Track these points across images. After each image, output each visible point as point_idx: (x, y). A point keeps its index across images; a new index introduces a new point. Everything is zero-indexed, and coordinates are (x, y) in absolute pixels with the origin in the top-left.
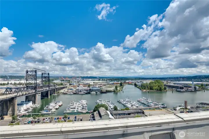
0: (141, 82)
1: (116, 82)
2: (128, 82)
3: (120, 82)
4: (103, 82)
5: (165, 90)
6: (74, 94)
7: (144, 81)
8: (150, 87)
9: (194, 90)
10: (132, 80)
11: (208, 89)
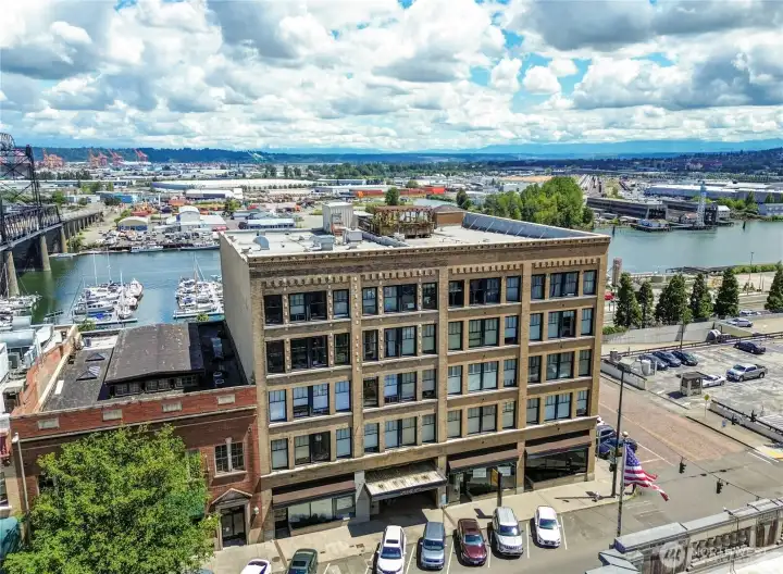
0: (493, 182)
1: (364, 187)
2: (429, 188)
3: (385, 188)
4: (295, 187)
5: (587, 223)
6: (168, 248)
7: (509, 178)
8: (521, 210)
9: (705, 222)
10: (448, 175)
11: (769, 215)
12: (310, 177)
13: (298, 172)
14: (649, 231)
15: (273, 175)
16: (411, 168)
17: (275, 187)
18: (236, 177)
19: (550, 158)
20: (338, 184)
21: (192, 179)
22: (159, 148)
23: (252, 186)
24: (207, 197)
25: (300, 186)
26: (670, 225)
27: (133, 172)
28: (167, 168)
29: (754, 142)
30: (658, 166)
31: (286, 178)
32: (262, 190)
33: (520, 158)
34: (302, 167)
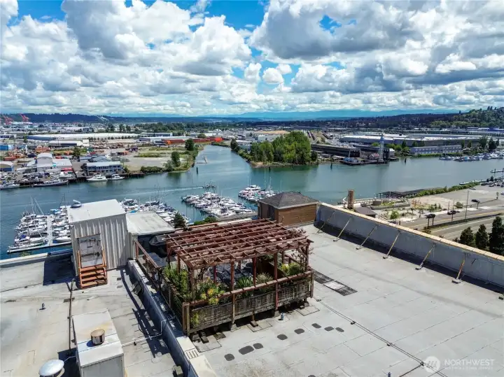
0: (251, 135)
1: (172, 137)
3: (185, 138)
4: (126, 138)
5: (314, 160)
6: (23, 185)
7: (259, 132)
8: (273, 153)
9: (384, 159)
10: (223, 130)
11: (416, 154)
12: (136, 131)
13: (129, 129)
14: (353, 165)
15: (112, 130)
16: (200, 125)
17: (112, 138)
18: (88, 132)
19: (281, 120)
20: (154, 136)
21: (56, 133)
22: (38, 114)
23: (97, 138)
24: (63, 145)
25: (129, 138)
26: (364, 161)
27: (17, 129)
28: (41, 126)
29: (387, 112)
30: (341, 124)
31: (120, 132)
32: (103, 140)
33: (264, 120)
34: (132, 125)
